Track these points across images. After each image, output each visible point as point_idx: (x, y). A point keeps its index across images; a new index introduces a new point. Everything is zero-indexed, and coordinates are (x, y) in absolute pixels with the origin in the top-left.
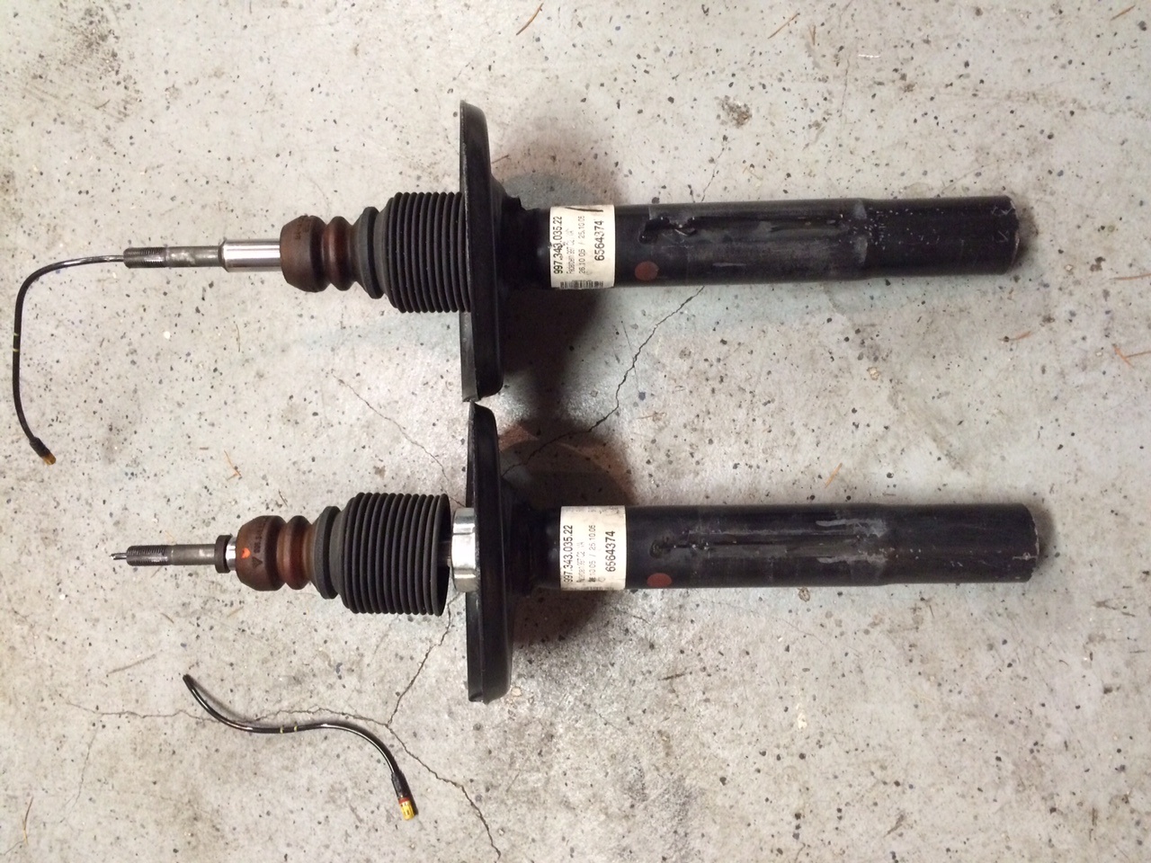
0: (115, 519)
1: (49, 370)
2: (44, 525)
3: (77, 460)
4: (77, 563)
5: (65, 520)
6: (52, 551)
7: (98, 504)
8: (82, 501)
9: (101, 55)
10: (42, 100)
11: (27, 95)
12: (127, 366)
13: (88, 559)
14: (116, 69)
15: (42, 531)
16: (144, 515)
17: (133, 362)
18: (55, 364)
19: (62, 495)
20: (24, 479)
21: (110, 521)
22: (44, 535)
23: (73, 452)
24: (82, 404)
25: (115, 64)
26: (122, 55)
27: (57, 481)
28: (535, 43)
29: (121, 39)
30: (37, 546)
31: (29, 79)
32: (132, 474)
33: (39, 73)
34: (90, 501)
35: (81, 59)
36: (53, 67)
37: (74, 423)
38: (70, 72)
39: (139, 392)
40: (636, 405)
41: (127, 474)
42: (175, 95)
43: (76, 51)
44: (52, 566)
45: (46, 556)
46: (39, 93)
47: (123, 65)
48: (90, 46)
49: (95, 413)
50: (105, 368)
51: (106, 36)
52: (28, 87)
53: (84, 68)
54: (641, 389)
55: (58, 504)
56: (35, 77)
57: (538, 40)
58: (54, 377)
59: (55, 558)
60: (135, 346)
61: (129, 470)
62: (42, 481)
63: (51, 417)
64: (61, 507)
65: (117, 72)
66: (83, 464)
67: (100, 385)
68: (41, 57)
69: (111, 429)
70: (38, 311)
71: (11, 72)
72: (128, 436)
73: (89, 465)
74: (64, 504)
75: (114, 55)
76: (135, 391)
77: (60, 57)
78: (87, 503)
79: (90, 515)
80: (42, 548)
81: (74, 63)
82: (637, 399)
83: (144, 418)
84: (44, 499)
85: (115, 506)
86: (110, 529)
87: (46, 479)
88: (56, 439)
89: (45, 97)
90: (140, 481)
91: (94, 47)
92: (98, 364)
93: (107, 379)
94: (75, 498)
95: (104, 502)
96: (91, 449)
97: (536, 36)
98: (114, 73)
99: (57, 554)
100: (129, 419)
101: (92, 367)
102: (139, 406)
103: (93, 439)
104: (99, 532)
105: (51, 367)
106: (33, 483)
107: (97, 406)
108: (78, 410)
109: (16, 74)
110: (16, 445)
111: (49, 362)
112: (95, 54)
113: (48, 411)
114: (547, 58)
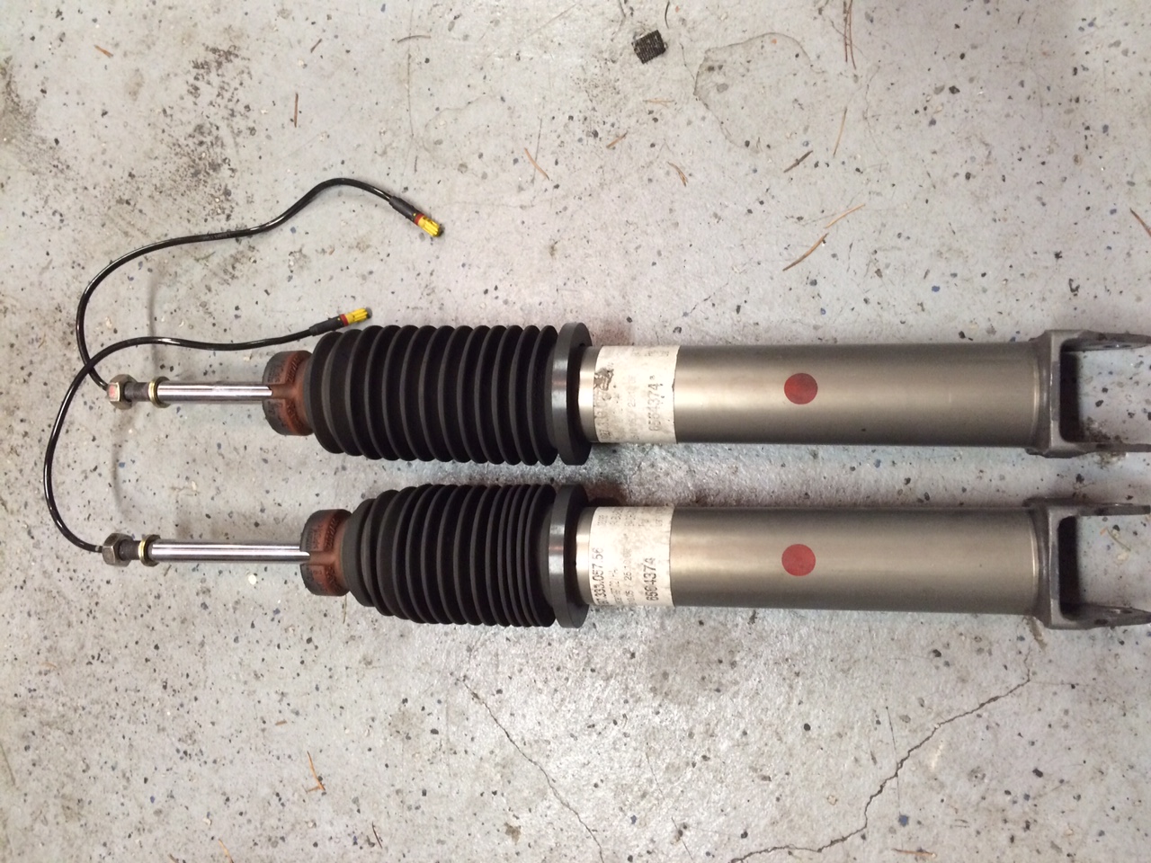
0: (157, 806)
1: (96, 590)
2: (68, 790)
3: (118, 717)
4: (103, 851)
5: (94, 791)
6: (74, 827)
7: (137, 781)
8: (118, 772)
9: (208, 190)
10: (126, 234)
11: (108, 223)
12: (196, 609)
13: (118, 850)
14: (227, 212)
15: (63, 796)
16: (195, 810)
17: (204, 606)
18: (104, 585)
19: (93, 757)
20: (48, 724)
21: (150, 809)
22: (67, 803)
23: (114, 705)
24: (132, 645)
25: (226, 205)
26: (238, 195)
27: (90, 737)
28: (809, 287)
29: (238, 174)
30: (56, 816)
31: (113, 203)
32: (185, 753)
33: (126, 198)
34: (128, 775)
35: (182, 189)
36: (146, 193)
37: (120, 667)
38: (166, 204)
39: (207, 647)
40: (892, 830)
41: (178, 751)
42: (301, 263)
43: (178, 178)
44: (72, 846)
45: (66, 831)
46: (122, 223)
47: (236, 209)
48: (196, 174)
49: (147, 660)
50: (167, 604)
51: (219, 165)
52: (110, 212)
53: (185, 202)
54: (905, 811)
55: (88, 767)
56: (120, 201)
57: (814, 283)
58: (100, 601)
59: (76, 837)
60: (210, 584)
61: (183, 747)
62: (71, 733)
63: (90, 653)
64: (90, 773)
65: (228, 217)
66: (124, 724)
67: (158, 626)
68: (131, 175)
69: (165, 687)
70: (91, 511)
71: (91, 188)
72: (185, 701)
73: (133, 727)
74: (94, 770)
75: (227, 193)
76: (202, 644)
77: (156, 181)
78: (124, 775)
79: (125, 792)
80: (61, 819)
81: (173, 193)
82: (896, 823)
83: (209, 683)
84: (70, 756)
85: (159, 790)
86: (151, 818)
87: (76, 731)
88: (94, 683)
89: (130, 230)
90: (193, 765)
91: (201, 176)
92: (158, 597)
93: (168, 618)
94: (109, 764)
95: (146, 780)
96: (137, 707)
97: (812, 277)
98: (223, 217)
99: (80, 832)
100: (190, 680)
101: (151, 600)
102: (204, 664)
103: (141, 694)
104: (135, 816)
105: (99, 587)
106: (58, 733)
107: (151, 653)
108: (127, 651)
109: (96, 192)
110: (45, 678)
111: (97, 581)
112: (201, 187)
113: (88, 644)
114: (823, 311)
